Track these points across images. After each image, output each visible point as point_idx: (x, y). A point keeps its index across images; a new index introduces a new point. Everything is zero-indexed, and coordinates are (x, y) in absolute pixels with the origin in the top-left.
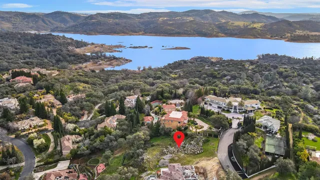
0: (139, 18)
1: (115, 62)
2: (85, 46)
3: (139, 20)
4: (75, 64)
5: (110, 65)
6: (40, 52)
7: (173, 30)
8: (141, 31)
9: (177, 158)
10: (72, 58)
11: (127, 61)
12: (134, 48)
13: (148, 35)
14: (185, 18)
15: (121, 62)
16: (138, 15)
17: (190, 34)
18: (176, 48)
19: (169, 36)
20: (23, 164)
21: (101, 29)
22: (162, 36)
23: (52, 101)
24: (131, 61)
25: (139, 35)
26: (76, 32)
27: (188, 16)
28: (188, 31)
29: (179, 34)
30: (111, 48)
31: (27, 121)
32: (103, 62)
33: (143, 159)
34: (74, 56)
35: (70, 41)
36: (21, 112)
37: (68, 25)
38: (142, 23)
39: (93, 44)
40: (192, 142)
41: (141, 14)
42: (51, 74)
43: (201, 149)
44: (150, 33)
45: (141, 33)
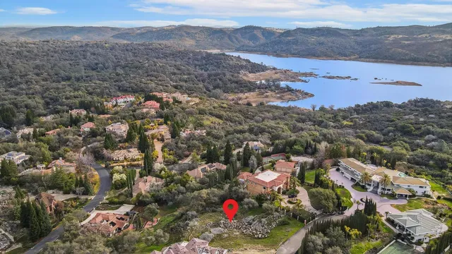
0: (357, 35)
1: (287, 96)
2: (263, 71)
3: (355, 37)
4: (235, 93)
5: (280, 98)
6: (201, 75)
7: (407, 54)
8: (353, 53)
9: (226, 235)
10: (233, 85)
11: (306, 95)
12: (330, 78)
13: (362, 61)
14: (436, 36)
15: (296, 96)
16: (357, 31)
17: (435, 62)
18: (398, 83)
19: (397, 63)
20: (93, 197)
21: (296, 49)
22: (386, 62)
23: (163, 133)
24: (312, 95)
25: (350, 60)
26: (264, 52)
27: (444, 32)
28: (433, 57)
29: (415, 61)
30: (295, 77)
31: (123, 151)
32: (273, 93)
33: (187, 225)
34: (237, 82)
35: (244, 63)
36: (126, 141)
37: (257, 43)
38: (359, 44)
39: (274, 69)
40: (263, 220)
41: (362, 30)
42: (188, 102)
43: (267, 233)
44: (367, 57)
45: (352, 57)
